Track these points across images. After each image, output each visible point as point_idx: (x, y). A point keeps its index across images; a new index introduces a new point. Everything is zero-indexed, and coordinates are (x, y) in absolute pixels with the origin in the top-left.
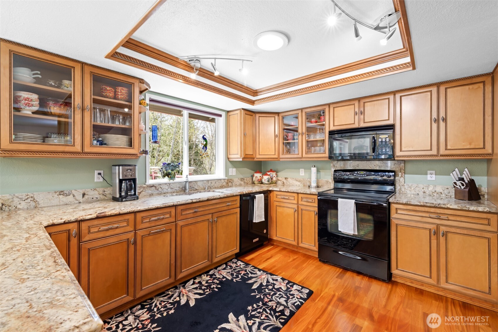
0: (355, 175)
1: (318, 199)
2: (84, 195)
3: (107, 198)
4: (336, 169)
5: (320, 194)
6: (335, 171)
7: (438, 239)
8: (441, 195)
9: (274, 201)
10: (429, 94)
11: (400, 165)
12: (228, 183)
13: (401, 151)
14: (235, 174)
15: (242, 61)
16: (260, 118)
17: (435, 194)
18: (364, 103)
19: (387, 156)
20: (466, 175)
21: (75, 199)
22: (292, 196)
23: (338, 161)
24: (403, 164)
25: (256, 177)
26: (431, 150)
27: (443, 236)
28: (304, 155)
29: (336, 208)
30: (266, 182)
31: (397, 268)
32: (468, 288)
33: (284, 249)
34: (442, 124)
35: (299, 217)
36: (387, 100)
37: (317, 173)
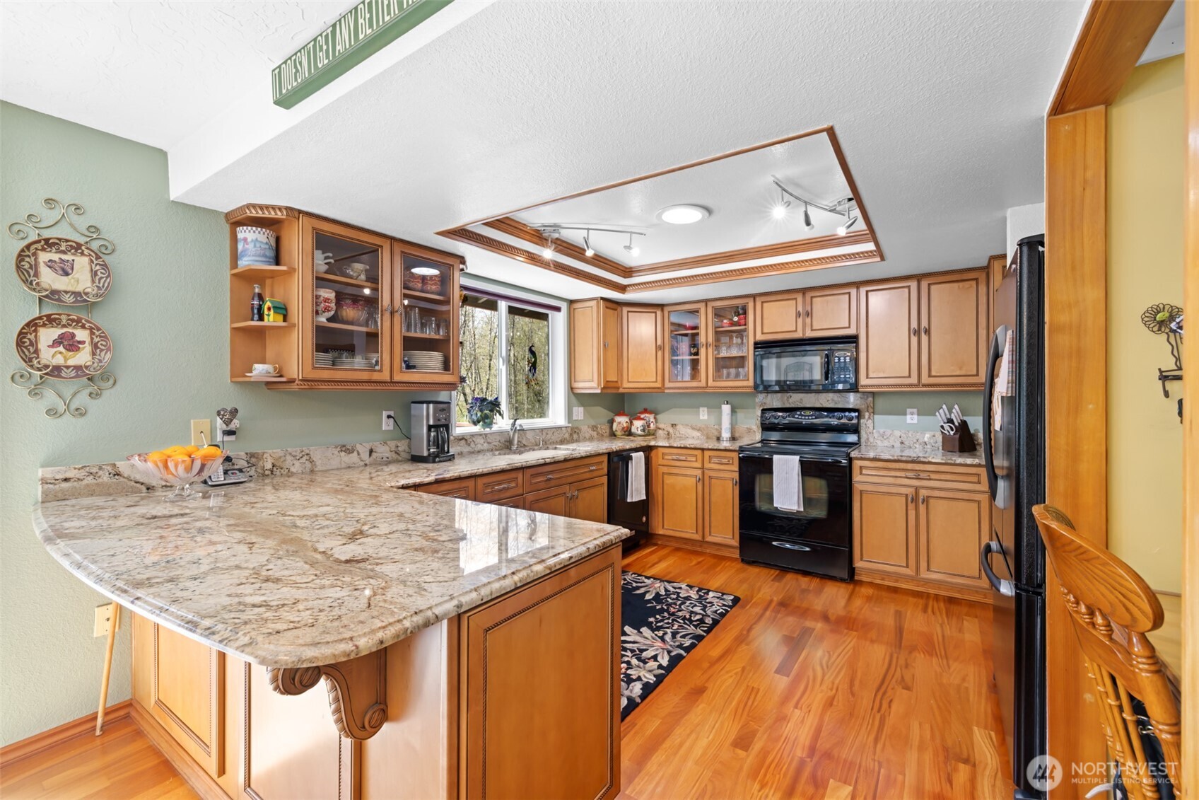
0: (797, 416)
1: (739, 457)
2: (371, 452)
3: (400, 458)
4: (765, 407)
5: (741, 449)
6: (764, 411)
7: (917, 509)
8: (925, 446)
9: (659, 465)
10: (906, 290)
11: (866, 399)
12: (573, 434)
13: (867, 378)
14: (582, 418)
15: (629, 234)
16: (629, 314)
17: (917, 446)
18: (812, 297)
19: (848, 387)
20: (956, 414)
21: (360, 458)
22: (693, 455)
23: (767, 393)
24: (870, 399)
25: (619, 423)
26: (910, 376)
27: (923, 503)
28: (711, 383)
29: (771, 472)
30: (640, 432)
31: (861, 559)
32: (954, 575)
33: (678, 549)
34: (924, 338)
35: (705, 491)
36: (847, 296)
37: (732, 415)
